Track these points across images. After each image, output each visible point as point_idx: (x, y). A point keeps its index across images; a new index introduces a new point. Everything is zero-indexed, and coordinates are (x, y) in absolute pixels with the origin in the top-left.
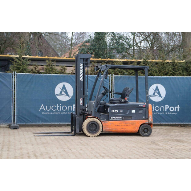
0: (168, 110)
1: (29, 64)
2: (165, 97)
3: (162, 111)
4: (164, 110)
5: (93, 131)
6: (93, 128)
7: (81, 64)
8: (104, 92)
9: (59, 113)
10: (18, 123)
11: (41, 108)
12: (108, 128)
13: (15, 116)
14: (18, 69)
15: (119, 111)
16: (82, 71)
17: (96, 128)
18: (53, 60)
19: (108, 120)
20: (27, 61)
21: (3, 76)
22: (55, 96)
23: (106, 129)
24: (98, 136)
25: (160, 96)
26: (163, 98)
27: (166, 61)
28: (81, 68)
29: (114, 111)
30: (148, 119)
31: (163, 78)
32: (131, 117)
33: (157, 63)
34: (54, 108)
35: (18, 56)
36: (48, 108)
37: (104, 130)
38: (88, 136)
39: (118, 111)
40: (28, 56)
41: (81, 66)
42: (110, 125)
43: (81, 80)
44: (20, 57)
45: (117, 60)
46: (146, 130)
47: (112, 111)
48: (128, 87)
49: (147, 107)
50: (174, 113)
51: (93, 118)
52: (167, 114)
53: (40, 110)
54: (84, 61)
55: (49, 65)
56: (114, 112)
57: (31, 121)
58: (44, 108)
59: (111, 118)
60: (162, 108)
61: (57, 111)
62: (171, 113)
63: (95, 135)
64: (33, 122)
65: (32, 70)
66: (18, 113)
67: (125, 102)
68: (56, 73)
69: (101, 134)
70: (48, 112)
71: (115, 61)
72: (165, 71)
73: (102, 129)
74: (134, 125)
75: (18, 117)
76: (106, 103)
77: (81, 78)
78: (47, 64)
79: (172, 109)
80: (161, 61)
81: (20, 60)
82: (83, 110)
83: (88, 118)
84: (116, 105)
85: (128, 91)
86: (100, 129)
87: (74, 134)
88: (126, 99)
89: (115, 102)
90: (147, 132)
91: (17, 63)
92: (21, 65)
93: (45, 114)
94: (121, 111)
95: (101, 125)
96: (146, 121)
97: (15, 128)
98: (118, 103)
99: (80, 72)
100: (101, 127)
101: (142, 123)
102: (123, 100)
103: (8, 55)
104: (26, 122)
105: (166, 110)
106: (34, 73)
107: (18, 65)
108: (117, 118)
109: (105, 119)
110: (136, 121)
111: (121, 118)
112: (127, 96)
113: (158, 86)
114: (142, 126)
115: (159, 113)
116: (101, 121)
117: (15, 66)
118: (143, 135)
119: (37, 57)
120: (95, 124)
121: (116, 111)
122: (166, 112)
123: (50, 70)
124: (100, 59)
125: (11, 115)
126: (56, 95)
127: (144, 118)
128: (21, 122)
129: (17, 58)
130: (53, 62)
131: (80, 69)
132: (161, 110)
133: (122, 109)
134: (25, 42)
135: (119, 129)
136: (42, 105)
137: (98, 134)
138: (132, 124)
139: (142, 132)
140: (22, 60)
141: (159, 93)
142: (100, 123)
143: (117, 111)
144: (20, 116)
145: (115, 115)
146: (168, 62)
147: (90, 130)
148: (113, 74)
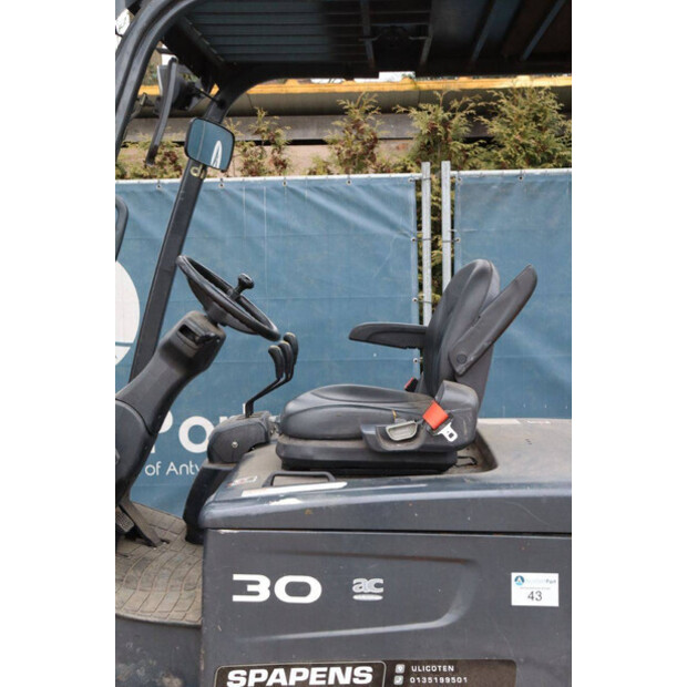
15: (338, 590)
29: (260, 588)
32: (511, 663)
39: (316, 590)
47: (241, 588)
48: (480, 263)
56: (264, 596)
85: (476, 317)
88: (435, 413)
94: (367, 589)
102: (401, 434)
121: (293, 589)
143: (303, 590)
145: (278, 636)
148: (446, 165)
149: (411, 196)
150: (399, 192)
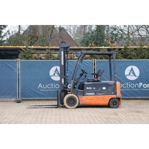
0: (142, 86)
1: (33, 52)
2: (139, 77)
3: (137, 88)
4: (138, 87)
5: (72, 104)
6: (72, 101)
7: (62, 52)
8: (81, 73)
9: (53, 90)
10: (22, 98)
11: (39, 86)
12: (83, 102)
13: (20, 93)
14: (25, 56)
16: (62, 57)
17: (74, 102)
18: (51, 49)
19: (84, 95)
20: (32, 50)
21: (10, 62)
22: (49, 77)
23: (82, 103)
24: (75, 108)
25: (135, 75)
26: (137, 77)
27: (143, 47)
28: (62, 54)
29: (88, 88)
30: (116, 95)
31: (137, 61)
33: (135, 49)
34: (49, 86)
35: (25, 47)
36: (45, 87)
37: (80, 103)
38: (68, 108)
39: (91, 88)
40: (32, 47)
41: (62, 53)
42: (85, 99)
43: (62, 64)
44: (26, 48)
45: (103, 47)
46: (115, 103)
47: (87, 88)
48: (101, 69)
49: (115, 84)
50: (147, 89)
51: (72, 94)
52: (141, 90)
53: (38, 88)
54: (64, 49)
55: (48, 53)
56: (88, 89)
57: (32, 96)
58: (41, 86)
59: (86, 94)
60: (137, 85)
61: (51, 89)
62: (144, 89)
63: (73, 107)
64: (34, 97)
65: (35, 57)
66: (22, 91)
67: (98, 81)
68: (54, 59)
69: (78, 107)
70: (45, 89)
71: (101, 48)
72: (142, 55)
73: (79, 103)
74: (105, 99)
75: (22, 94)
76: (84, 82)
77: (62, 63)
78: (47, 52)
79: (145, 86)
80: (139, 47)
81: (27, 50)
82: (65, 88)
83: (68, 94)
84: (90, 83)
85: (101, 72)
86: (77, 103)
87: (57, 106)
88: (98, 78)
89: (90, 81)
90: (115, 105)
91: (24, 53)
92: (27, 54)
93: (42, 91)
94: (94, 88)
95: (78, 99)
96: (114, 96)
97: (19, 102)
98: (92, 82)
99: (61, 58)
100: (78, 101)
101: (111, 98)
102: (96, 80)
103: (18, 47)
104: (28, 97)
105: (140, 87)
106: (37, 59)
107: (24, 54)
108: (91, 93)
109: (82, 95)
110: (106, 96)
111: (94, 93)
112: (99, 76)
113: (133, 67)
114: (112, 100)
115: (134, 89)
116: (77, 96)
117: (23, 54)
118: (112, 107)
119: (40, 47)
120: (73, 99)
121: (90, 88)
122: (140, 88)
123: (49, 57)
124: (89, 47)
125: (17, 92)
126: (51, 76)
127: (113, 93)
128: (24, 97)
129: (24, 48)
130: (51, 51)
131: (61, 56)
132: (135, 87)
133: (94, 87)
134: (40, 36)
135: (93, 103)
136: (40, 84)
137: (75, 106)
138: (103, 98)
139: (111, 105)
140: (28, 50)
141: (134, 73)
142: (77, 98)
144: (23, 92)
145: (89, 91)
146: (145, 48)
147: (69, 103)
148: (95, 59)
149: (92, 62)
150: (91, 62)
